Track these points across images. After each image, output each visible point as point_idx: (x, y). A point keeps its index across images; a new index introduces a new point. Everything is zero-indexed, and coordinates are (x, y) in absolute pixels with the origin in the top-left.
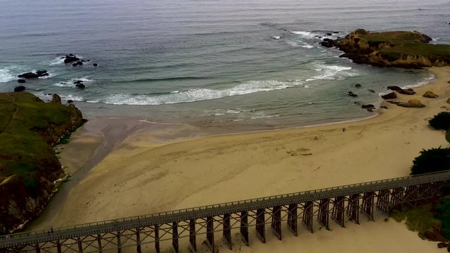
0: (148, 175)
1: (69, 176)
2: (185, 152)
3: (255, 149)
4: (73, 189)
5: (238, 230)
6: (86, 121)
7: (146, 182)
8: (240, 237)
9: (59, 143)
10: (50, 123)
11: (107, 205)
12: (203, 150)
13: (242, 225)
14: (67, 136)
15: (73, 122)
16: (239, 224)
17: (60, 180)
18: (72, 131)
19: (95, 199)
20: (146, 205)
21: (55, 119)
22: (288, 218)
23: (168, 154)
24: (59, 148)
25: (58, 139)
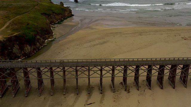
0: (97, 42)
1: (55, 39)
2: (120, 33)
3: (162, 34)
4: (55, 45)
5: (145, 78)
6: (73, 15)
7: (94, 45)
8: (146, 83)
9: (56, 24)
10: (54, 13)
11: (69, 55)
12: (131, 32)
13: (148, 74)
14: (62, 21)
15: (66, 15)
16: (145, 74)
17: (50, 40)
18: (65, 19)
19: (64, 51)
20: (91, 57)
21: (56, 11)
22: (181, 74)
23: (111, 33)
24: (56, 25)
25: (56, 21)
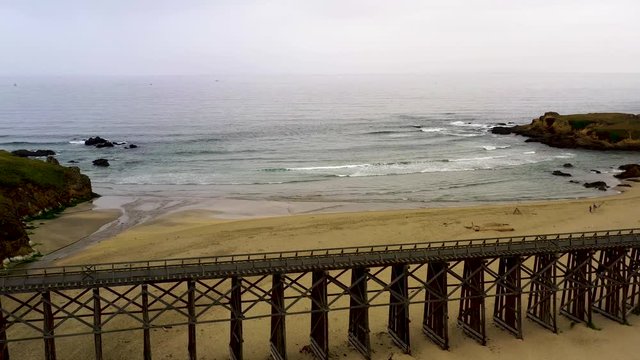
1: (39, 255)
2: (271, 228)
6: (97, 196)
8: (389, 338)
9: (38, 218)
10: (27, 181)
12: (304, 225)
14: (58, 210)
15: (72, 192)
17: (19, 258)
18: (66, 205)
21: (38, 177)
22: (498, 292)
23: (239, 231)
24: (36, 223)
25: (38, 211)
